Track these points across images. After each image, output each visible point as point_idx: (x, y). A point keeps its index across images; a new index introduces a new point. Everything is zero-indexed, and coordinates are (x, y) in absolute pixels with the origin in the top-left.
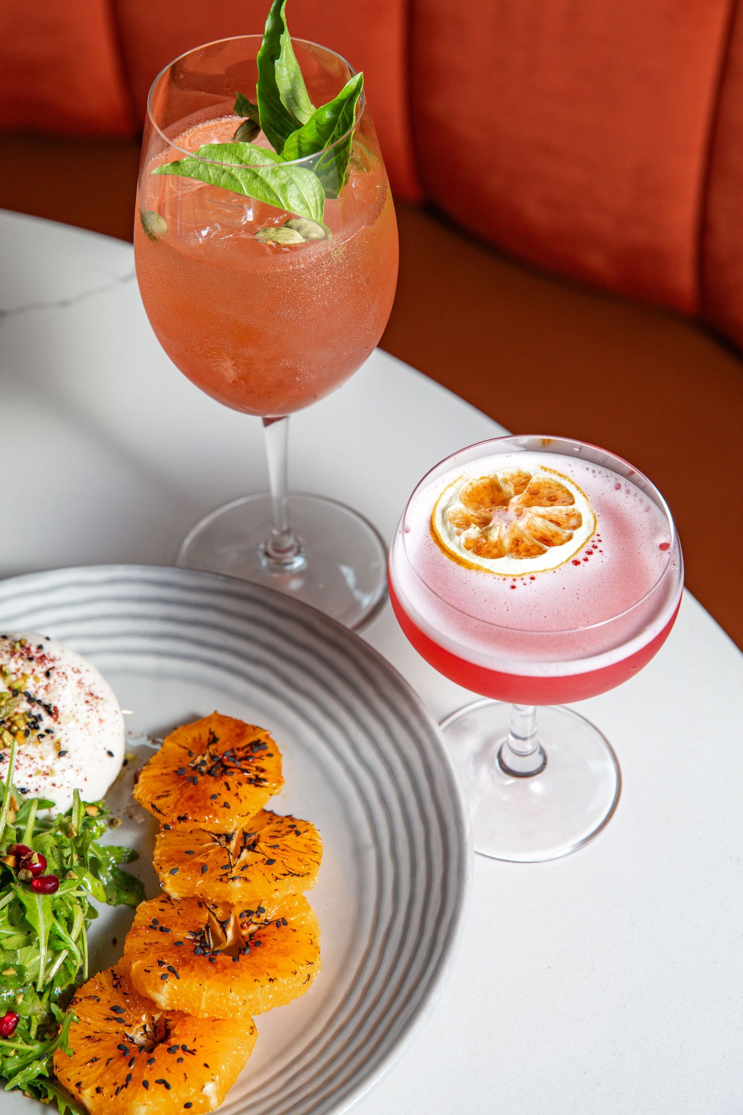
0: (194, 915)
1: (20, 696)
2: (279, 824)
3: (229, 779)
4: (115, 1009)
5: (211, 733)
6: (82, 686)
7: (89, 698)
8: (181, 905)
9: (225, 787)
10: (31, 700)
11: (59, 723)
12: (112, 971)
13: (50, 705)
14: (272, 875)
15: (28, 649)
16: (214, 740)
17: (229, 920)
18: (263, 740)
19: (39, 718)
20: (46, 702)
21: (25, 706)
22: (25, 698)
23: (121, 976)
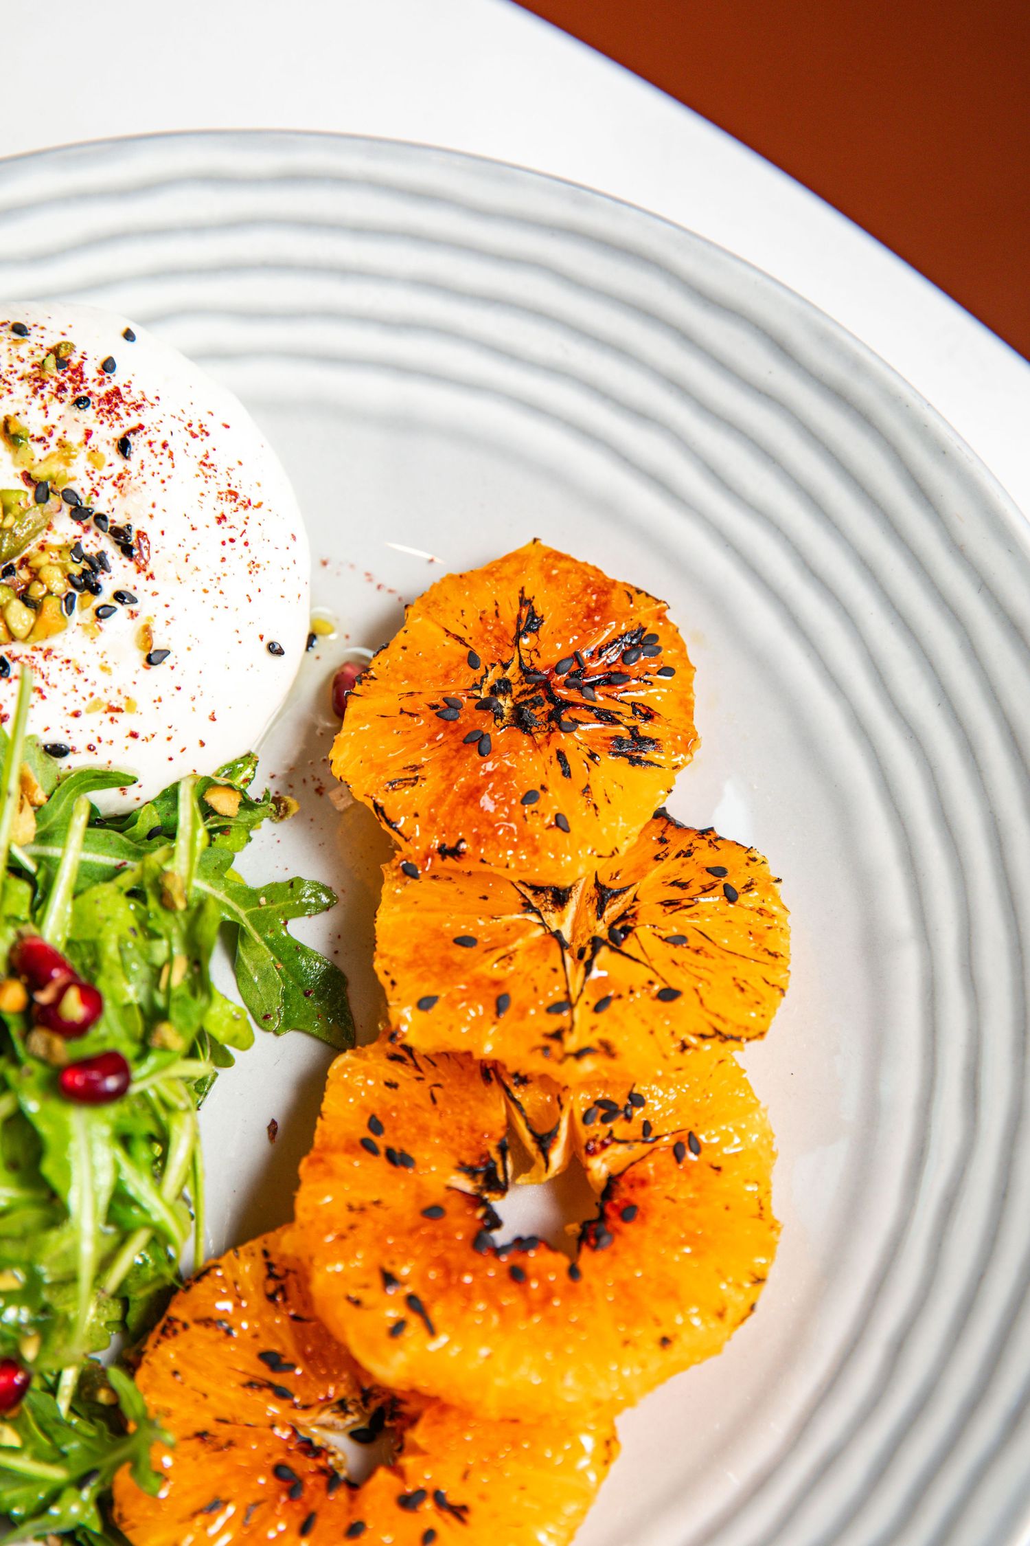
0: (470, 1108)
1: (54, 500)
2: (681, 859)
3: (564, 741)
4: (272, 1360)
5: (524, 602)
6: (209, 472)
7: (227, 507)
8: (440, 1070)
9: (557, 768)
10: (79, 513)
11: (151, 576)
12: (266, 1254)
13: (129, 526)
14: (673, 1033)
15: (78, 371)
16: (530, 622)
17: (557, 1127)
18: (652, 627)
19: (98, 563)
20: (120, 521)
21: (65, 529)
22: (67, 508)
23: (287, 1271)
